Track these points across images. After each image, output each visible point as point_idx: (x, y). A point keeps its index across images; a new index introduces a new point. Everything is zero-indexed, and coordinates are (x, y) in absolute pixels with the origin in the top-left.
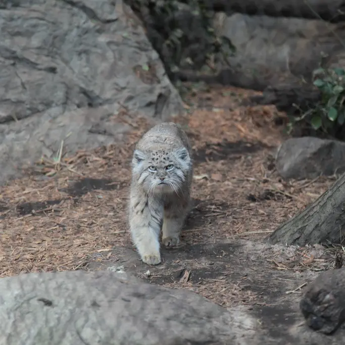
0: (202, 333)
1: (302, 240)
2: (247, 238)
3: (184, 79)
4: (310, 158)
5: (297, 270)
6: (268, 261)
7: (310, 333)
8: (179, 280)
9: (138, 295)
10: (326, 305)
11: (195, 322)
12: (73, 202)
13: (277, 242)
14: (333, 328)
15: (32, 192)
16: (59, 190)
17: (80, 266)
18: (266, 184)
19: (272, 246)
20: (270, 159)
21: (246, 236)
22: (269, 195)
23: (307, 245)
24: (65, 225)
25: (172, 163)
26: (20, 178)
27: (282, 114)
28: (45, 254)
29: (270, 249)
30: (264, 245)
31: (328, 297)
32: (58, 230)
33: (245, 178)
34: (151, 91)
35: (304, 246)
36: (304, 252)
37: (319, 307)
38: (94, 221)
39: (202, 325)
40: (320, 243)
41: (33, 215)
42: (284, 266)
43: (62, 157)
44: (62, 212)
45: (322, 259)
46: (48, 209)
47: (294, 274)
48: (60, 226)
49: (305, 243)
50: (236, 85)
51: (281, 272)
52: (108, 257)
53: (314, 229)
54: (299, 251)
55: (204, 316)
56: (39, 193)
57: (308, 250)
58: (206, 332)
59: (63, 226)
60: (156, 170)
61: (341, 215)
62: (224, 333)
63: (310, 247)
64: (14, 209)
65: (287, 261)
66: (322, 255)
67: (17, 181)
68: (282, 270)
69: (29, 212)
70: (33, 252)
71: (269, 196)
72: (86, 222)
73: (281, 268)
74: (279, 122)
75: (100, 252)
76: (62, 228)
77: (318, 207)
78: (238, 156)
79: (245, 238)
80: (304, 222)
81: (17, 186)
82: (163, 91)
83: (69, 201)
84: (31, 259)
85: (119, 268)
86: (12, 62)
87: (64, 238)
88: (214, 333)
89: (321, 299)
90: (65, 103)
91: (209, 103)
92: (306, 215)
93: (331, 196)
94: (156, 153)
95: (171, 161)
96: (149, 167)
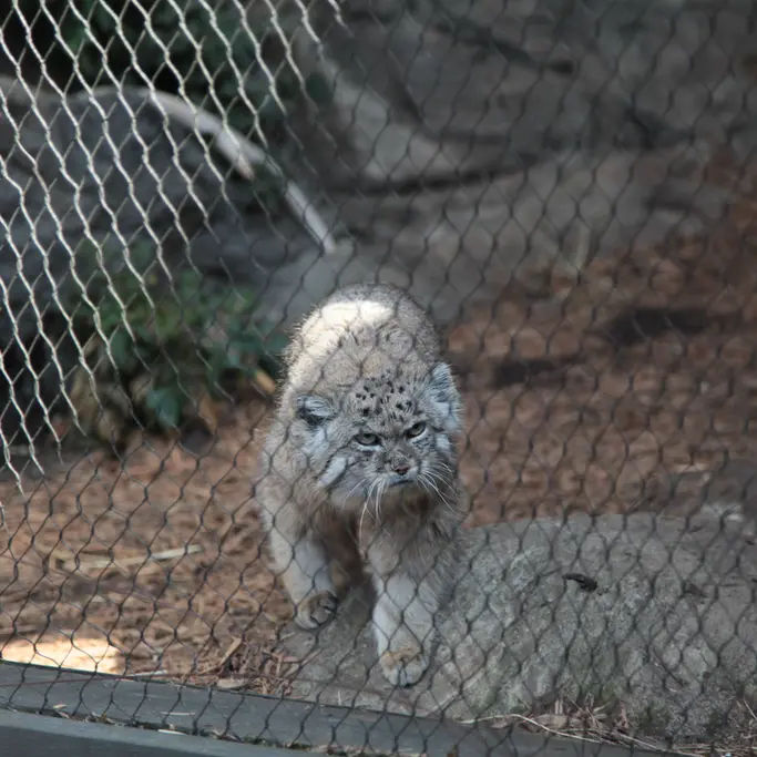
25: (422, 418)
94: (366, 389)
95: (418, 413)
96: (356, 438)
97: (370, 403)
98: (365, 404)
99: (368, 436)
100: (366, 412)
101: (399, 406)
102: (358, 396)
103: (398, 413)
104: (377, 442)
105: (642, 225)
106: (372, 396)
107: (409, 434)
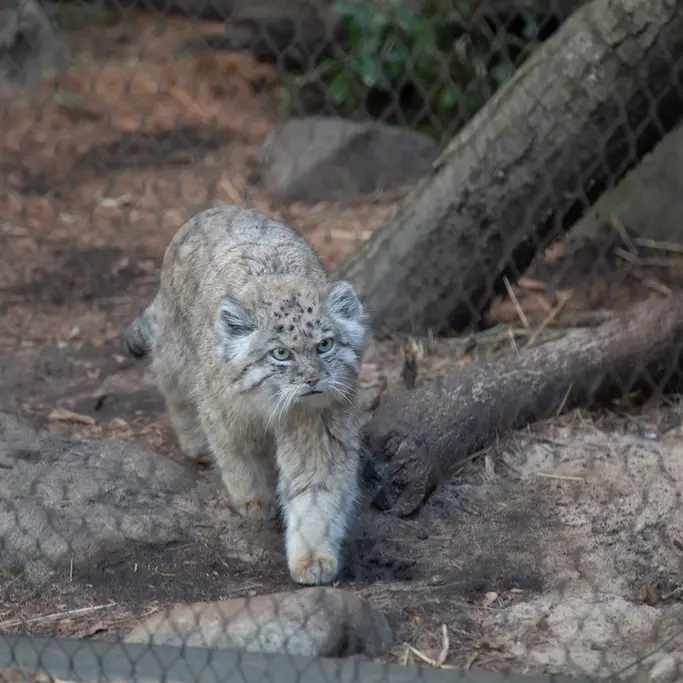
10: (402, 462)
14: (413, 505)
20: (252, 163)
25: (329, 334)
27: (265, 70)
31: (404, 444)
37: (388, 465)
58: (167, 522)
60: (290, 357)
61: (408, 277)
62: (203, 523)
74: (258, 86)
77: (363, 262)
88: (183, 524)
89: (392, 450)
94: (282, 309)
95: (325, 330)
96: (271, 353)
97: (285, 321)
98: (280, 322)
99: (282, 351)
100: (280, 329)
103: (308, 330)
106: (287, 315)
107: (319, 350)
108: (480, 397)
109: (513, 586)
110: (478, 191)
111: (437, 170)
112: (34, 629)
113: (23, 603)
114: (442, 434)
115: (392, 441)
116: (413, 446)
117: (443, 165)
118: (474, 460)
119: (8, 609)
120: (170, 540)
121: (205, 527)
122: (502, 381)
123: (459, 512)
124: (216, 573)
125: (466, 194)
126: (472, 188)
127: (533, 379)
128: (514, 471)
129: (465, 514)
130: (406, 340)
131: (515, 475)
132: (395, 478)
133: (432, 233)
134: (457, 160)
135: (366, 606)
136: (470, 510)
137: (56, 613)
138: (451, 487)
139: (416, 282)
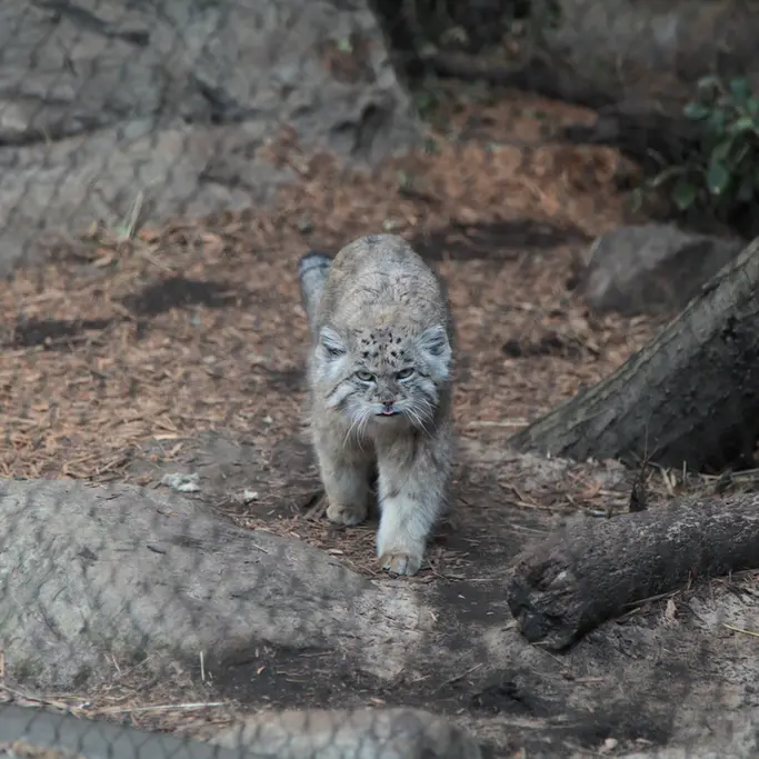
0: (301, 629)
1: (580, 448)
2: (474, 434)
3: (443, 73)
4: (655, 272)
5: (556, 511)
6: (504, 488)
7: (520, 646)
8: (304, 513)
9: (186, 542)
10: (556, 592)
11: (292, 607)
12: (134, 328)
13: (531, 449)
14: (565, 640)
15: (57, 299)
16: (114, 300)
17: (111, 467)
18: (556, 320)
19: (520, 456)
20: (576, 266)
21: (472, 430)
22: (552, 345)
23: (590, 460)
24: (107, 374)
26: (39, 266)
28: (48, 434)
29: (513, 461)
30: (505, 453)
31: (562, 575)
32: (90, 386)
33: (515, 304)
34: (351, 99)
35: (584, 461)
36: (582, 473)
37: (541, 595)
38: (168, 373)
39: (305, 614)
40: (616, 457)
41: (47, 348)
42: (534, 501)
43: (138, 226)
44: (106, 348)
45: (617, 491)
46: (78, 338)
47: (548, 519)
48: (96, 375)
49: (588, 455)
50: (552, 93)
51: (522, 512)
52: (172, 452)
53: (606, 429)
54: (572, 471)
55: (318, 594)
56: (68, 302)
57: (591, 470)
58: (311, 627)
59: (102, 378)
61: (663, 403)
62: (351, 633)
63: (596, 464)
64: (8, 333)
65: (543, 491)
66: (618, 484)
67: (32, 271)
68: (526, 508)
69: (40, 342)
70: (24, 427)
71: (550, 348)
72: (152, 372)
73: (524, 504)
75: (161, 441)
76: (98, 382)
77: (621, 382)
78: (512, 252)
79: (468, 434)
80: (588, 412)
81: (27, 282)
82: (378, 100)
83: (126, 325)
84: (18, 443)
85: (187, 477)
86: (51, 13)
87: (97, 403)
88: (328, 631)
89: (547, 580)
90: (158, 112)
91: (487, 130)
92: (594, 397)
93: (647, 362)
94: (372, 337)
95: (409, 361)
96: (357, 373)
97: (372, 348)
98: (367, 348)
99: (365, 374)
100: (366, 354)
101: (394, 354)
102: (364, 341)
103: (391, 358)
104: (372, 379)
105: (193, 197)
106: (375, 342)
107: (398, 376)
108: (676, 536)
109: (641, 736)
110: (744, 319)
111: (706, 293)
112: (142, 718)
113: (140, 690)
114: (614, 570)
115: (549, 569)
116: (572, 578)
117: (713, 288)
118: (655, 602)
119: (123, 694)
120: (307, 645)
121: (351, 637)
122: (708, 523)
123: (617, 653)
124: (344, 685)
125: (732, 321)
126: (739, 316)
127: (744, 525)
128: (699, 619)
129: (622, 656)
130: (658, 471)
131: (698, 623)
132: (546, 609)
133: (692, 358)
134: (727, 284)
135: (455, 735)
136: (628, 652)
137: (167, 704)
138: (616, 627)
139: (671, 409)
